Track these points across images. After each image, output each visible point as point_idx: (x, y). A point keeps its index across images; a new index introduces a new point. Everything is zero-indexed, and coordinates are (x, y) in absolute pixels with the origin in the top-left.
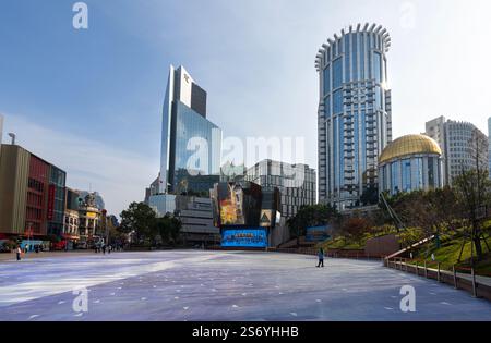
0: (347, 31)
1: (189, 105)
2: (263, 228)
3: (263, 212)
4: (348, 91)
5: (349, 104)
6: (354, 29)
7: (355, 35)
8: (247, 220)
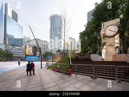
0: (56, 15)
1: (11, 17)
2: (37, 56)
3: (37, 52)
4: (56, 28)
5: (56, 31)
6: (59, 15)
7: (57, 16)
8: (34, 54)
